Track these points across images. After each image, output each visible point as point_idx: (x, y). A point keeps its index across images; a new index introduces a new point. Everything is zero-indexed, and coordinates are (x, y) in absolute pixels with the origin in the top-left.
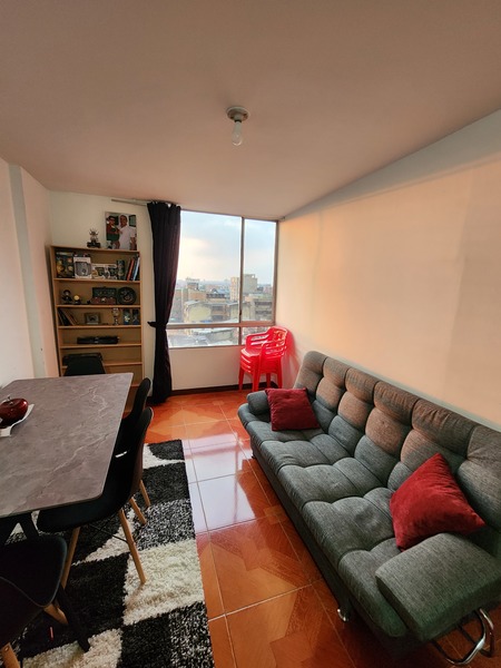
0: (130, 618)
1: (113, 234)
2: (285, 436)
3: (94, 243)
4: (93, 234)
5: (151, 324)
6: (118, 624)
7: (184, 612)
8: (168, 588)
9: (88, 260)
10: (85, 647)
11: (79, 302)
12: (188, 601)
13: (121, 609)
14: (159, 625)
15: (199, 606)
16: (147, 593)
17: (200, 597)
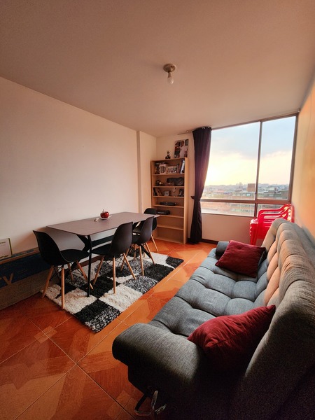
0: (102, 299)
1: (177, 152)
2: (220, 271)
3: (168, 157)
4: (168, 153)
5: (192, 197)
6: (98, 297)
7: (113, 310)
8: (117, 301)
9: (165, 165)
10: (88, 296)
11: (162, 185)
12: (117, 308)
13: (102, 295)
14: (105, 306)
15: (118, 312)
16: (112, 297)
17: (121, 310)
